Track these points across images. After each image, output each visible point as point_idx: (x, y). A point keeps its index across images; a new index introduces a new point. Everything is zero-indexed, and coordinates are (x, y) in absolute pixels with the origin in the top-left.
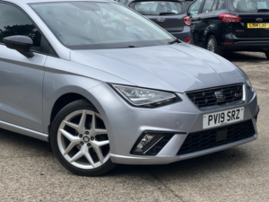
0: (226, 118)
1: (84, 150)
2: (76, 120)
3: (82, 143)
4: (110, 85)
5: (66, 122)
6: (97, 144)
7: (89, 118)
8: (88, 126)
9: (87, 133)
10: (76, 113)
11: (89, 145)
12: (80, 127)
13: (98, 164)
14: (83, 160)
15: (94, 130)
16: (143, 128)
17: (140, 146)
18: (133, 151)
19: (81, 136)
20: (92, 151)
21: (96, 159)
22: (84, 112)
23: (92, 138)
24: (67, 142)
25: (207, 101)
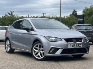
0: (76, 46)
1: (39, 54)
2: (37, 46)
3: (38, 52)
4: (44, 36)
5: (35, 47)
6: (42, 52)
7: (40, 45)
8: (40, 48)
10: (37, 44)
11: (40, 52)
12: (38, 48)
13: (42, 57)
14: (39, 56)
15: (41, 49)
16: (51, 47)
17: (51, 51)
18: (49, 53)
19: (38, 50)
20: (41, 54)
21: (42, 56)
22: (39, 44)
23: (41, 51)
24: (35, 52)
25: (70, 41)
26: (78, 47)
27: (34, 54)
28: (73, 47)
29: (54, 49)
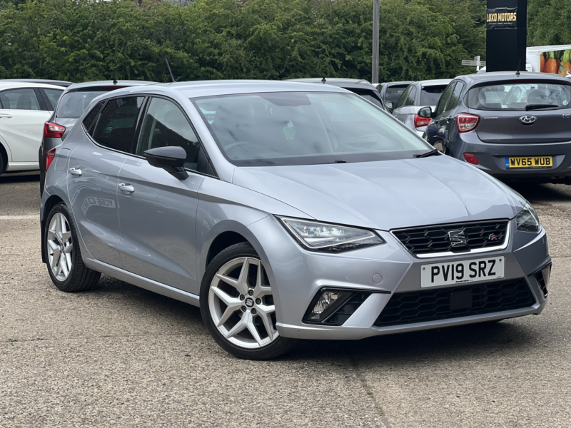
0: (467, 272)
1: (247, 320)
2: (235, 273)
3: (244, 308)
4: (278, 218)
5: (220, 275)
6: (264, 309)
7: (253, 269)
8: (252, 281)
9: (251, 293)
10: (235, 262)
11: (253, 311)
12: (241, 283)
13: (267, 341)
14: (245, 334)
15: (261, 289)
16: (320, 283)
17: (319, 310)
18: (307, 318)
19: (242, 298)
20: (258, 321)
21: (263, 334)
22: (246, 261)
23: (258, 301)
24: (222, 306)
25: (430, 244)
26: (477, 279)
27: (216, 319)
28: (450, 282)
29: (335, 297)
